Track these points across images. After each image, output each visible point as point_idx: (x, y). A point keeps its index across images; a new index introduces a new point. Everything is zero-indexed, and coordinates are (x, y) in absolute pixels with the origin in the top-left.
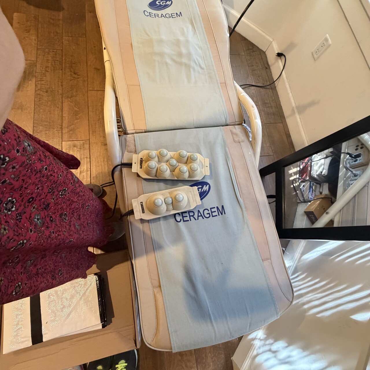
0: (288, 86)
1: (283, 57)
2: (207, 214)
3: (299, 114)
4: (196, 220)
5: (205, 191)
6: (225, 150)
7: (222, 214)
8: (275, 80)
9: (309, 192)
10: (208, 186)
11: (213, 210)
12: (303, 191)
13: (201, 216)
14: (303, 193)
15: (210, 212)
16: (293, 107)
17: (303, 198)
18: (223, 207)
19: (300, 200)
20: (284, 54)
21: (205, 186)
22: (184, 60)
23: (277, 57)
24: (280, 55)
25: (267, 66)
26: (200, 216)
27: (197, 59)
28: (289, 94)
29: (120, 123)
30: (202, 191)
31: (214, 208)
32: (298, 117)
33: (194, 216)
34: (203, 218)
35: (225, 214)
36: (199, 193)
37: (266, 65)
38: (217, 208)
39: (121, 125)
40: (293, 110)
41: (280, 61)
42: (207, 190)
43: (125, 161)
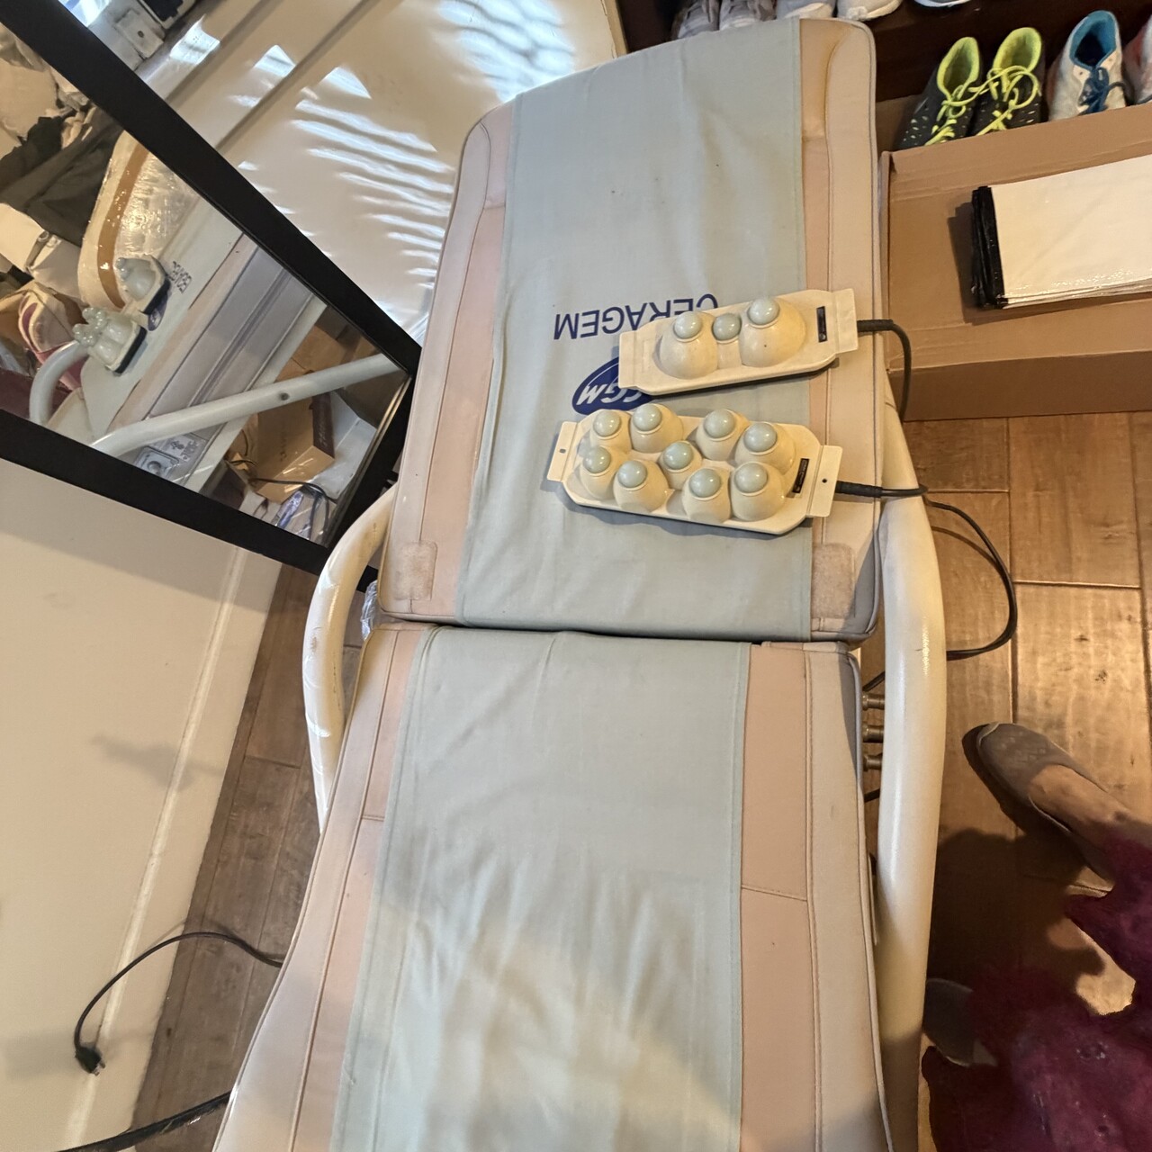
0: (146, 890)
1: (86, 1039)
2: (611, 319)
3: (179, 751)
4: (653, 305)
5: (596, 387)
6: (478, 516)
7: (568, 317)
8: (176, 944)
9: (294, 513)
10: (579, 402)
11: (591, 329)
12: (306, 526)
13: (630, 315)
14: (308, 522)
15: (601, 324)
16: (181, 789)
17: (318, 505)
18: (557, 335)
19: (328, 506)
20: (72, 1050)
21: (590, 402)
22: (487, 993)
23: (104, 1059)
24: (89, 1058)
25: (164, 1039)
26: (635, 314)
27: (429, 989)
28: (163, 854)
29: (866, 734)
30: (603, 387)
31: (583, 336)
32: (186, 747)
33: (654, 313)
34: (628, 308)
35: (558, 316)
36: (617, 381)
37: (163, 1050)
38: (574, 335)
39: (865, 726)
40: (187, 781)
41: (106, 1030)
42: (588, 387)
43: (867, 511)
